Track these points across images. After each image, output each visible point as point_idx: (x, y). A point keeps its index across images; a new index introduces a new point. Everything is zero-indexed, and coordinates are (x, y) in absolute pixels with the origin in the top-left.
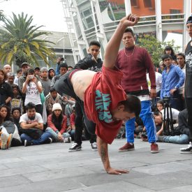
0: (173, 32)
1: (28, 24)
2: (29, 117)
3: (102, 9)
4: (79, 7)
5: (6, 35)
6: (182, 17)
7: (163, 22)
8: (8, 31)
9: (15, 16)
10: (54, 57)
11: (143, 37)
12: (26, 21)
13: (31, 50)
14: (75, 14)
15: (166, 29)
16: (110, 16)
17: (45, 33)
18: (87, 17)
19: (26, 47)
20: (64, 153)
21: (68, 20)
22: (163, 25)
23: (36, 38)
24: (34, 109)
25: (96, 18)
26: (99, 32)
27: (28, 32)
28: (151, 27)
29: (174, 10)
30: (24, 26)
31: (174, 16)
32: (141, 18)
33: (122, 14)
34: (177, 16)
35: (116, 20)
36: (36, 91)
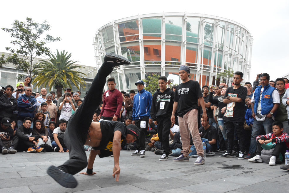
0: (173, 74)
1: (67, 59)
2: (61, 130)
3: (123, 53)
4: (106, 50)
5: (50, 66)
6: (179, 64)
7: (166, 66)
8: (52, 63)
9: (58, 52)
10: (84, 85)
11: (152, 75)
12: (66, 56)
13: (67, 78)
14: (102, 55)
15: (168, 71)
17: (79, 67)
19: (64, 76)
21: (97, 58)
22: (166, 68)
23: (72, 70)
24: (65, 123)
27: (66, 65)
28: (157, 69)
29: (174, 58)
30: (64, 60)
31: (174, 63)
32: (150, 62)
33: (138, 58)
34: (176, 63)
35: (133, 61)
36: (69, 110)
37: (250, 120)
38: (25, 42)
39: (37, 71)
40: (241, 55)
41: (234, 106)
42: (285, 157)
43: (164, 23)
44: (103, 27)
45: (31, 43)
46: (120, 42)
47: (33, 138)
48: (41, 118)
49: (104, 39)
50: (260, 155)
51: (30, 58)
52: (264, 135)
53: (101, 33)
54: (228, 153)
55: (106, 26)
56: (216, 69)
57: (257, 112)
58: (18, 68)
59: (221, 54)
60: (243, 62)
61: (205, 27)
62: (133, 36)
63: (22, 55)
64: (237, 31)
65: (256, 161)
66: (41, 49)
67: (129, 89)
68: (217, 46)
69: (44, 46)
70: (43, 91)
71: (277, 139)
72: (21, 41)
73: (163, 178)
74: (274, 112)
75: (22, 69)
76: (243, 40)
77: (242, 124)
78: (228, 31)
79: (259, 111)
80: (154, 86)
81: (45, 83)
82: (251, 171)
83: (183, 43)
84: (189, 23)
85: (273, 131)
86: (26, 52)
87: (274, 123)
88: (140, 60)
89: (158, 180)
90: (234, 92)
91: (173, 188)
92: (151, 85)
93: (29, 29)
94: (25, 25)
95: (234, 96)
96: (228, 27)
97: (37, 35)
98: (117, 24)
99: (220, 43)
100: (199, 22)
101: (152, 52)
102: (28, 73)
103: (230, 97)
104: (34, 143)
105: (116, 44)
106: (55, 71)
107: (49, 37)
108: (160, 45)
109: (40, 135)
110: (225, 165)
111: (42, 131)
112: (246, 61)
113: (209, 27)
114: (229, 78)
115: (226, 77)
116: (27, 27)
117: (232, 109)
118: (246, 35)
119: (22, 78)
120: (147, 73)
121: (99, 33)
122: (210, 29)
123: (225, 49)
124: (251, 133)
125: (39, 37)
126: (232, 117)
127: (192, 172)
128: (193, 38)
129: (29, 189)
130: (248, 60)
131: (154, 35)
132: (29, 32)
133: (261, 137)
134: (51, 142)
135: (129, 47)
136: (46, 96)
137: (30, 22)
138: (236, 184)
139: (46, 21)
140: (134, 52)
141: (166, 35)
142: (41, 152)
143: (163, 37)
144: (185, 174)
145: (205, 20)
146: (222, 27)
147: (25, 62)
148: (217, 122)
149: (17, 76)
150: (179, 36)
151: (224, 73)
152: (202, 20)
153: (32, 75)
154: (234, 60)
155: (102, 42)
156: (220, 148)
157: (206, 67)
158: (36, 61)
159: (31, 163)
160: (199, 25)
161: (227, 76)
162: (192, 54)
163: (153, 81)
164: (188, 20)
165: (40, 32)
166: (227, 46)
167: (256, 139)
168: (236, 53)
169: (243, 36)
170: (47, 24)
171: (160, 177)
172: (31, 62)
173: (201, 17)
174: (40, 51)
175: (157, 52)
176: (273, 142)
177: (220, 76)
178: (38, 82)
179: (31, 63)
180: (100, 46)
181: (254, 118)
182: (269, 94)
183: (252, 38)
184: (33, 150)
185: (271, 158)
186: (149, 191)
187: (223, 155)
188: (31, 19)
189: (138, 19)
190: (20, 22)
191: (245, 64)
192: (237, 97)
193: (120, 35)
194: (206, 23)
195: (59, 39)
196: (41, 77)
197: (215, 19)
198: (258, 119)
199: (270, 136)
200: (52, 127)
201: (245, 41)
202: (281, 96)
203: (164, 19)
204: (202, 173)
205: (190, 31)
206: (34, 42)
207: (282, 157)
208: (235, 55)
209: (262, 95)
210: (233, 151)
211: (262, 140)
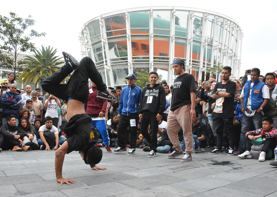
0: (161, 69)
1: (53, 54)
3: (110, 48)
4: (93, 45)
5: (35, 62)
6: (168, 59)
7: (154, 61)
8: (37, 59)
9: (43, 48)
11: (139, 71)
12: (52, 52)
14: (89, 50)
15: (156, 66)
16: (116, 54)
18: (99, 53)
19: (49, 72)
20: (72, 158)
21: (84, 53)
22: (154, 63)
23: (57, 66)
24: (51, 121)
25: (105, 54)
26: (107, 64)
27: (52, 61)
28: (145, 64)
29: (162, 53)
30: (50, 56)
31: (162, 58)
32: (138, 57)
33: (125, 53)
34: (164, 58)
35: (120, 57)
36: (55, 107)
37: (240, 116)
38: (9, 37)
39: (22, 67)
40: (231, 49)
41: (223, 101)
42: (275, 153)
43: (152, 17)
44: (89, 22)
45: (15, 39)
46: (106, 37)
47: (19, 136)
48: (26, 115)
49: (90, 34)
50: (250, 151)
51: (14, 54)
52: (254, 130)
53: (87, 28)
54: (217, 149)
55: (92, 21)
56: (206, 64)
57: (247, 108)
58: (2, 64)
59: (210, 49)
60: (233, 56)
61: (194, 21)
62: (120, 31)
63: (6, 51)
64: (226, 25)
65: (246, 157)
66: (26, 45)
67: (116, 85)
68: (207, 41)
69: (29, 42)
70: (28, 88)
71: (267, 134)
72: (5, 37)
73: (151, 175)
74: (264, 107)
75: (6, 66)
76: (233, 34)
77: (231, 119)
78: (218, 25)
79: (249, 106)
80: (142, 81)
81: (31, 80)
82: (240, 167)
83: (172, 37)
84: (178, 17)
85: (263, 127)
86: (11, 48)
87: (263, 118)
88: (127, 56)
89: (147, 177)
90: (223, 87)
91: (161, 185)
92: (139, 81)
93: (12, 24)
94: (8, 20)
95: (223, 91)
96: (217, 21)
97: (21, 31)
98: (103, 18)
99: (209, 37)
100: (188, 16)
101: (140, 47)
102: (12, 70)
103: (219, 92)
104: (20, 142)
105: (103, 39)
106: (41, 67)
107: (34, 33)
108: (147, 39)
109: (26, 133)
110: (214, 162)
111: (28, 129)
112: (236, 56)
113: (198, 21)
114: (219, 73)
115: (215, 72)
116: (11, 22)
117: (221, 104)
118: (236, 29)
119: (7, 75)
120: (135, 69)
121: (85, 28)
122: (200, 23)
123: (215, 44)
124: (241, 128)
125: (23, 33)
126: (222, 112)
127: (180, 169)
128: (182, 32)
129: (15, 188)
130: (238, 55)
131: (141, 29)
132: (13, 27)
133: (251, 133)
134: (37, 140)
135: (116, 42)
136: (31, 93)
137: (14, 17)
138: (225, 181)
139: (30, 16)
140: (121, 47)
141: (154, 29)
142: (27, 150)
143: (151, 31)
144: (173, 171)
145: (194, 14)
146: (212, 20)
147: (9, 58)
148: (206, 118)
149: (1, 73)
150: (167, 30)
151: (213, 68)
152: (191, 13)
153: (16, 72)
154: (224, 55)
155: (89, 37)
156: (209, 145)
157: (195, 62)
158: (21, 57)
159: (17, 161)
160: (188, 19)
161: (217, 71)
162: (180, 49)
163: (141, 77)
164: (177, 14)
165: (24, 27)
166: (217, 41)
167: (246, 135)
168: (226, 48)
169: (232, 30)
170: (31, 19)
171: (148, 175)
172: (16, 58)
173: (189, 11)
174: (24, 47)
175: (145, 48)
176: (262, 137)
177: (210, 71)
178: (23, 79)
179: (16, 60)
180: (87, 41)
181: (243, 113)
182: (259, 89)
183: (242, 32)
184: (19, 148)
185: (261, 154)
186: (137, 188)
187: (213, 151)
188: (14, 14)
189: (125, 13)
190: (3, 17)
191: (235, 58)
192: (226, 92)
193: (107, 30)
194: (195, 17)
195: (44, 34)
196: (26, 73)
197: (204, 13)
198: (247, 114)
199: (260, 132)
200: (38, 124)
201: (235, 35)
202: (271, 91)
203: (151, 12)
204: (191, 169)
205: (179, 25)
206: (18, 37)
207: (272, 153)
208: (224, 49)
209: (252, 90)
210: (223, 147)
211: (251, 135)
